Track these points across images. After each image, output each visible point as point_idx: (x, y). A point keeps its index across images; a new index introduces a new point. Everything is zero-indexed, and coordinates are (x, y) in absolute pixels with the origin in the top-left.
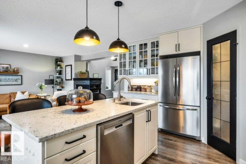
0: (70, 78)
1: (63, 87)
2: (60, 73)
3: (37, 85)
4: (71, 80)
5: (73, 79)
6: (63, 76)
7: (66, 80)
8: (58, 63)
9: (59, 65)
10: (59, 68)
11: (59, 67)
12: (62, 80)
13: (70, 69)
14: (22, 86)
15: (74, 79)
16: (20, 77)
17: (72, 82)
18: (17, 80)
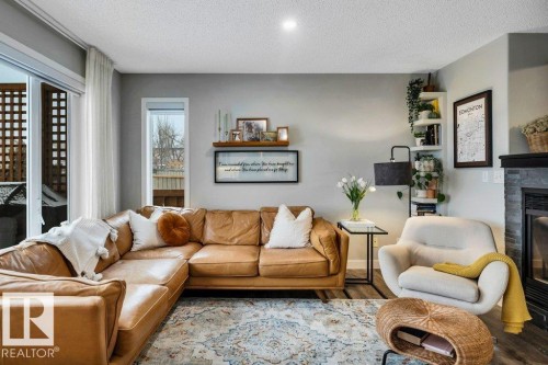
0: (481, 157)
1: (442, 198)
2: (430, 135)
3: (340, 185)
4: (489, 163)
5: (497, 162)
6: (444, 151)
7: (458, 165)
8: (423, 95)
9: (427, 106)
10: (424, 120)
11: (424, 114)
12: (439, 166)
13: (481, 112)
14: (300, 185)
15: (508, 162)
16: (291, 158)
17: (498, 173)
18: (285, 167)
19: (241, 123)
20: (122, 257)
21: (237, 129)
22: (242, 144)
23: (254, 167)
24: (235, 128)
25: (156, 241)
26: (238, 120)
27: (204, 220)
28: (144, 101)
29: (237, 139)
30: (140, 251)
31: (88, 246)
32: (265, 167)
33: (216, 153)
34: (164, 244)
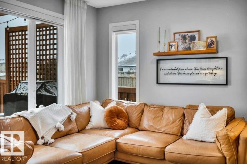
16: (220, 63)
18: (215, 72)
19: (177, 35)
20: (79, 132)
21: (174, 41)
22: (177, 53)
23: (187, 72)
24: (172, 40)
25: (103, 123)
26: (175, 33)
27: (143, 112)
28: (111, 25)
29: (173, 49)
30: (92, 129)
31: (50, 121)
32: (197, 72)
33: (158, 61)
34: (107, 126)
